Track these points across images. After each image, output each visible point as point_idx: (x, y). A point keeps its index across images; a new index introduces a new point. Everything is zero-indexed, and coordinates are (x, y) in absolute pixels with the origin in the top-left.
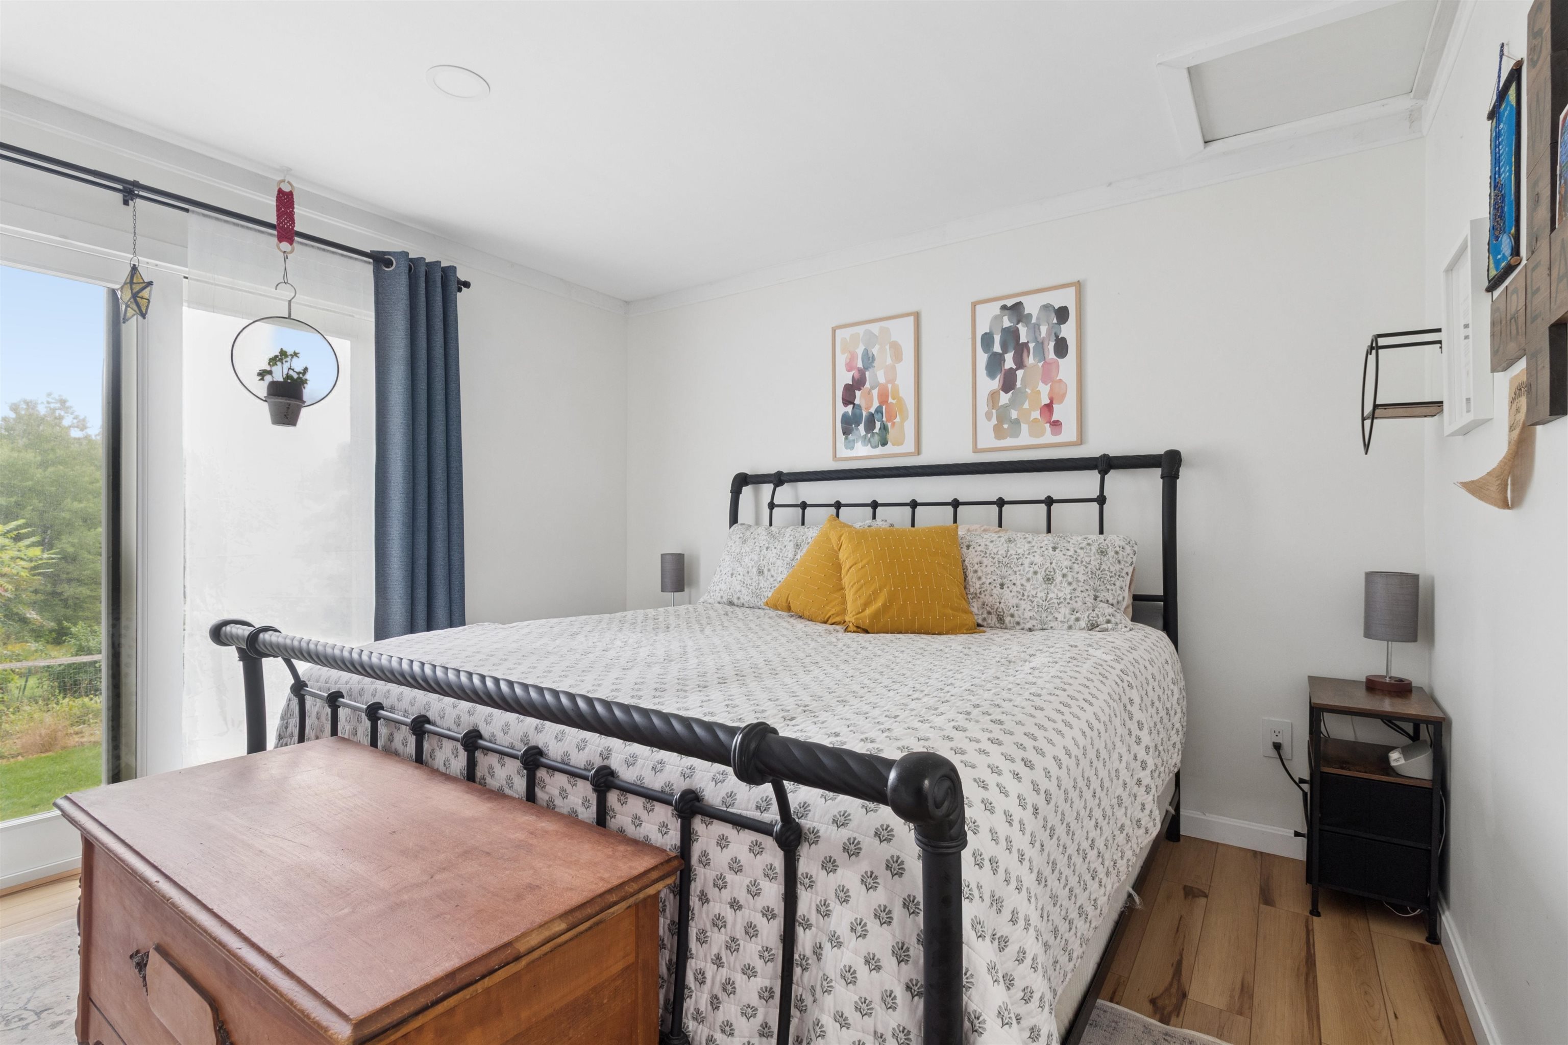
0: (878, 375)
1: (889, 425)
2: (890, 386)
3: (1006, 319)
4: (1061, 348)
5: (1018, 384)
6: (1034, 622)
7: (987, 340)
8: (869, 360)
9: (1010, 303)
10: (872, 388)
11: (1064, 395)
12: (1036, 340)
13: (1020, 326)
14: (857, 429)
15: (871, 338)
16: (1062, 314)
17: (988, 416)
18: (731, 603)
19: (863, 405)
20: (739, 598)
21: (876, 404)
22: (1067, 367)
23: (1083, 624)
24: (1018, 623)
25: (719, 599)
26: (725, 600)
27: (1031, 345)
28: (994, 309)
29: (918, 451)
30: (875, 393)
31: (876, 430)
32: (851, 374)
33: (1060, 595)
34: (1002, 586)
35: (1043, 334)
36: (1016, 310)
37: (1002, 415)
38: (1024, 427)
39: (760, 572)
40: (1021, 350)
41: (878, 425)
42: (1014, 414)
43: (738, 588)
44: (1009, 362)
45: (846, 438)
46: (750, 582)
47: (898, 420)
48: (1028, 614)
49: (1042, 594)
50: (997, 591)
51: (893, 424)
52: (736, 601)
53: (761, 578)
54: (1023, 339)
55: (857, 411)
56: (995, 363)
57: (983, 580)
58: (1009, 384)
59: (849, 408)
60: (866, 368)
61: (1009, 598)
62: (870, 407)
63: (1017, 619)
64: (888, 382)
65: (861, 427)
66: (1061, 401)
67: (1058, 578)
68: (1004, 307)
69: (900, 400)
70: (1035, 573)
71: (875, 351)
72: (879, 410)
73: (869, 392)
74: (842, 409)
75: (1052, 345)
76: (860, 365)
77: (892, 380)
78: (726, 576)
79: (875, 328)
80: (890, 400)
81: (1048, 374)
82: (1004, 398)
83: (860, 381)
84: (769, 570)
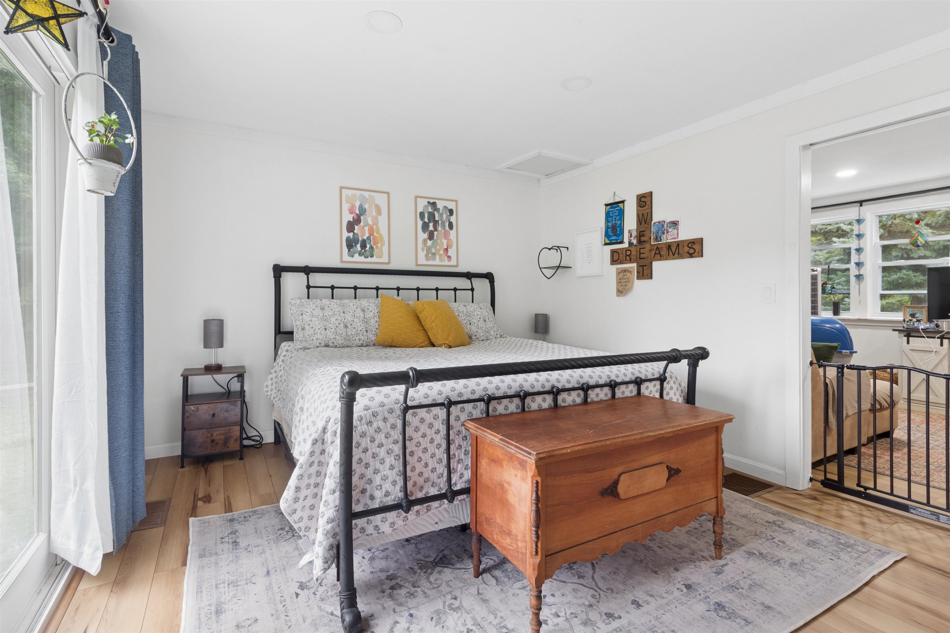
0: (368, 219)
1: (375, 247)
2: (375, 227)
3: (430, 207)
4: (451, 226)
5: (435, 238)
6: (484, 337)
7: (422, 215)
8: (363, 211)
9: (431, 201)
10: (365, 226)
11: (452, 246)
12: (441, 220)
13: (435, 212)
14: (356, 246)
15: (363, 198)
16: (451, 212)
17: (423, 250)
18: (327, 346)
19: (360, 235)
20: (333, 343)
21: (367, 235)
22: (453, 233)
23: (499, 336)
24: (478, 339)
25: (318, 345)
26: (323, 344)
27: (440, 222)
28: (425, 202)
29: (389, 263)
30: (366, 228)
31: (367, 249)
32: (352, 215)
34: (470, 324)
35: (444, 219)
36: (434, 204)
37: (429, 249)
38: (437, 257)
39: (346, 326)
40: (436, 223)
41: (368, 246)
42: (433, 251)
43: (332, 337)
44: (431, 228)
45: (349, 251)
46: (341, 332)
47: (379, 245)
48: (482, 334)
49: (484, 326)
50: (469, 326)
51: (377, 247)
52: (331, 344)
53: (348, 330)
54: (437, 219)
55: (356, 237)
56: (425, 227)
57: (463, 322)
58: (431, 237)
59: (351, 235)
60: (361, 214)
61: (474, 329)
62: (364, 236)
63: (477, 337)
64: (374, 224)
65: (358, 246)
66: (451, 248)
67: (487, 320)
68: (429, 202)
69: (381, 235)
71: (366, 206)
72: (369, 238)
73: (363, 228)
74: (346, 234)
75: (447, 224)
76: (357, 212)
77: (376, 223)
78: (320, 330)
79: (366, 194)
80: (375, 234)
81: (446, 236)
82: (429, 243)
83: (357, 221)
84: (351, 325)
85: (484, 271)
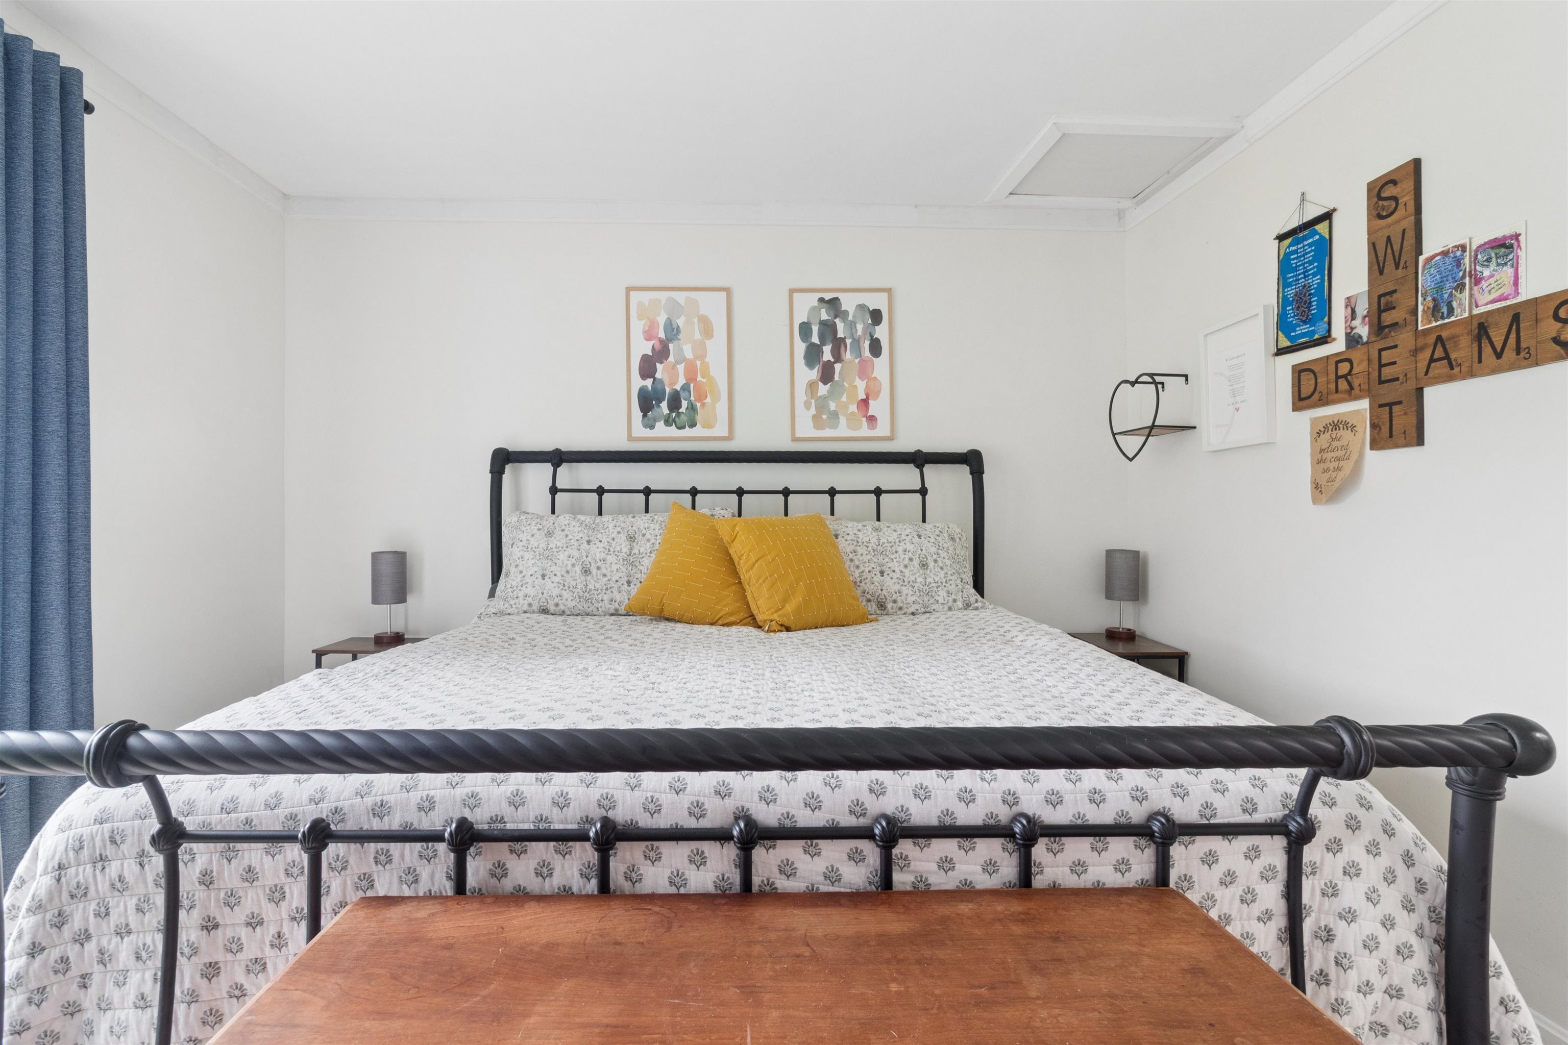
0: (684, 348)
1: (698, 405)
2: (698, 363)
3: (823, 311)
4: (876, 348)
5: (836, 377)
6: (917, 606)
7: (805, 330)
8: (673, 332)
9: (828, 296)
10: (678, 362)
11: (879, 392)
12: (852, 336)
13: (837, 321)
14: (659, 406)
15: (674, 308)
16: (876, 316)
17: (807, 405)
18: (545, 611)
19: (666, 382)
20: (557, 605)
21: (682, 381)
22: (881, 365)
23: (960, 604)
24: (900, 609)
25: (526, 608)
26: (535, 607)
27: (848, 341)
28: (812, 300)
29: (730, 438)
30: (681, 368)
31: (683, 410)
32: (651, 344)
33: (937, 579)
34: (882, 573)
35: (860, 332)
36: (833, 304)
37: (822, 405)
38: (843, 420)
39: (586, 572)
40: (838, 345)
41: (684, 404)
42: (833, 406)
43: (556, 592)
44: (827, 355)
45: (645, 416)
46: (573, 583)
47: (708, 400)
48: (911, 599)
49: (920, 580)
50: (878, 578)
51: (703, 405)
52: (552, 608)
53: (589, 578)
54: (840, 334)
55: (659, 387)
56: (812, 355)
57: (862, 568)
58: (827, 375)
59: (649, 383)
60: (670, 339)
61: (890, 585)
62: (675, 384)
63: (900, 604)
64: (696, 358)
65: (664, 405)
66: (876, 398)
67: (931, 564)
68: (821, 300)
69: (711, 379)
70: (911, 559)
71: (681, 322)
72: (686, 388)
73: (674, 367)
74: (638, 383)
75: (867, 344)
76: (662, 335)
77: (701, 354)
78: (533, 578)
79: (680, 297)
80: (699, 378)
81: (864, 371)
82: (823, 389)
83: (661, 353)
84: (598, 568)
85: (961, 447)
